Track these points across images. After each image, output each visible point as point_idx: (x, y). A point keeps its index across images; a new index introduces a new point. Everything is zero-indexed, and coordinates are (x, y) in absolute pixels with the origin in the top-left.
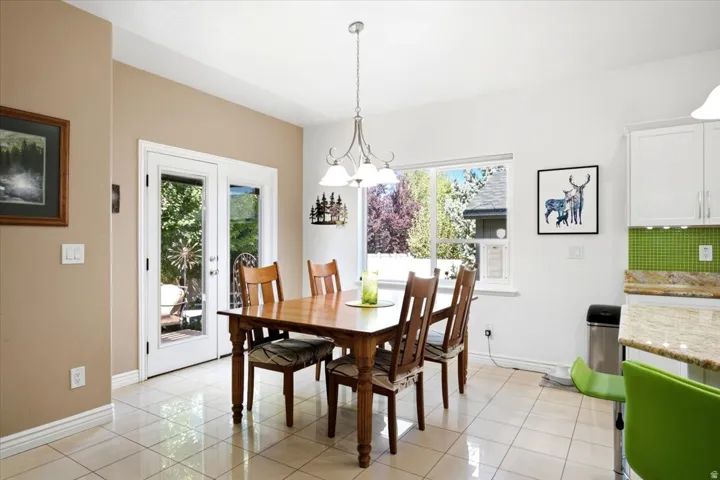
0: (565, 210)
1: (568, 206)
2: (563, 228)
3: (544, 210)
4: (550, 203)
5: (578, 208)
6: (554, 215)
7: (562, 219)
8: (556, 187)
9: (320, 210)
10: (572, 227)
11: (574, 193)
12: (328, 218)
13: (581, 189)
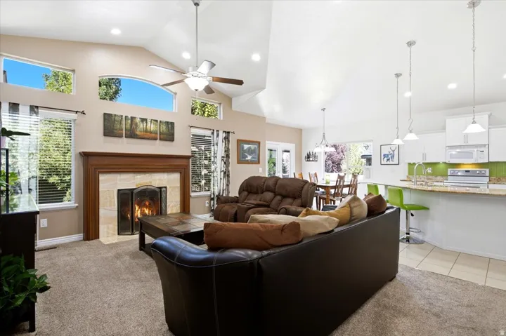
0: (388, 157)
1: (390, 156)
2: (388, 163)
3: (382, 157)
4: (385, 155)
5: (393, 157)
6: (386, 159)
7: (388, 160)
8: (386, 150)
9: (308, 156)
10: (391, 163)
11: (392, 152)
12: (311, 159)
13: (394, 151)
